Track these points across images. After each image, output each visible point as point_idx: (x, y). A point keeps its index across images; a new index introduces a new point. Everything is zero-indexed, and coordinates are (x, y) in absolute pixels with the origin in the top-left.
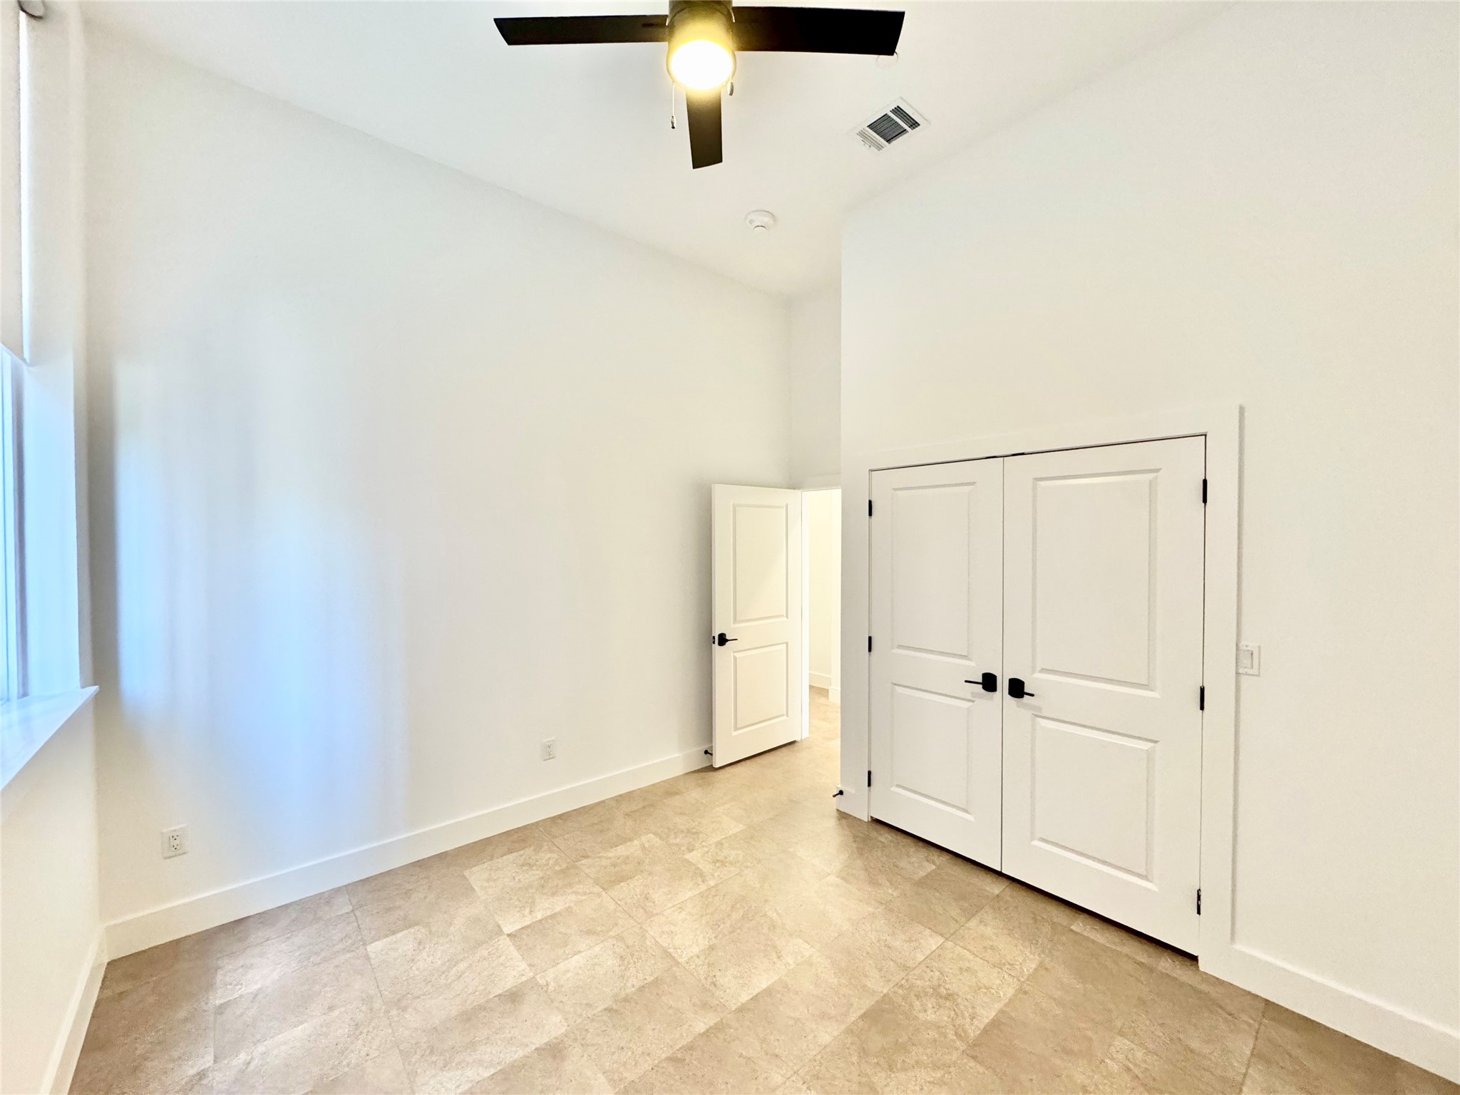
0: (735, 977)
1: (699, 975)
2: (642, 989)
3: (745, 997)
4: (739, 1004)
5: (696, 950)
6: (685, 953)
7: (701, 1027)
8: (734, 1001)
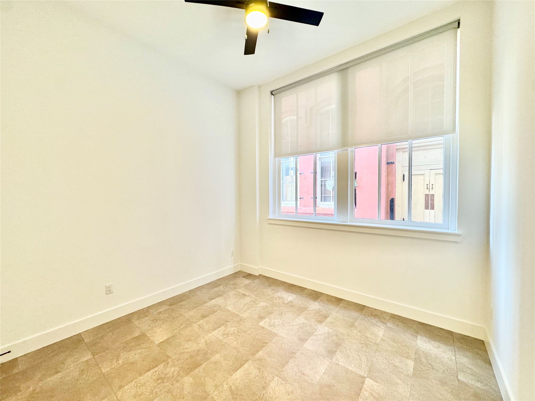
0: (251, 374)
1: (266, 372)
2: (287, 362)
3: (246, 366)
4: (248, 362)
5: (272, 384)
6: (276, 382)
7: (261, 353)
8: (250, 363)
